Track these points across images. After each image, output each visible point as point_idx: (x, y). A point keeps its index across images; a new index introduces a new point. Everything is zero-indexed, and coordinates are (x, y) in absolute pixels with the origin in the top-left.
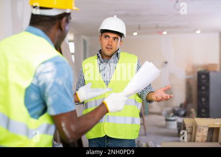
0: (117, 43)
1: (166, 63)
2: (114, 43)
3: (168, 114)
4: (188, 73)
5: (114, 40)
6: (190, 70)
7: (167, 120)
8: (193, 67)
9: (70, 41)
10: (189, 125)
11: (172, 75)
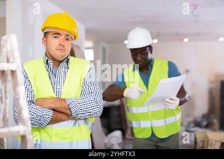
1: (188, 71)
3: (189, 124)
4: (211, 82)
6: (213, 79)
8: (217, 76)
10: (201, 139)
11: (194, 85)
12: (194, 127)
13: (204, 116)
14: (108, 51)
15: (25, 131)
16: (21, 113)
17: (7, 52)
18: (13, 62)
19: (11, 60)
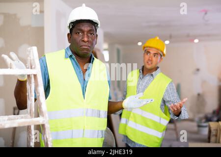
0: (157, 59)
1: (198, 70)
2: (154, 59)
5: (155, 56)
7: (199, 126)
9: (105, 50)
10: (214, 128)
11: (204, 82)
12: (205, 122)
13: (214, 112)
14: (122, 53)
15: (44, 121)
16: (41, 108)
17: (31, 60)
18: (34, 68)
19: (33, 67)
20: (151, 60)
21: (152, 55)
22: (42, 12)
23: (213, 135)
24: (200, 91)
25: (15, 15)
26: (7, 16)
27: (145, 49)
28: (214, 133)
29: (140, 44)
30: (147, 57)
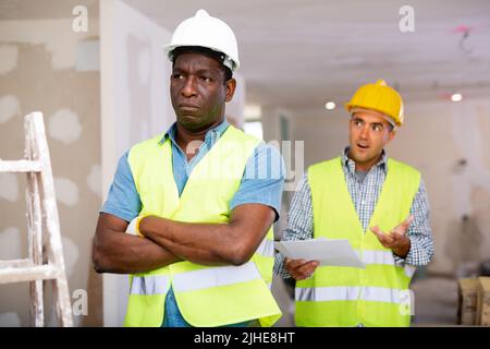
1: (463, 163)
2: (373, 135)
5: (374, 128)
9: (250, 121)
11: (476, 191)
15: (54, 273)
18: (36, 158)
20: (366, 140)
21: (367, 126)
22: (94, 38)
23: (468, 307)
24: (469, 211)
25: (42, 46)
26: (25, 49)
27: (353, 111)
28: (470, 304)
29: (330, 106)
30: (357, 131)
